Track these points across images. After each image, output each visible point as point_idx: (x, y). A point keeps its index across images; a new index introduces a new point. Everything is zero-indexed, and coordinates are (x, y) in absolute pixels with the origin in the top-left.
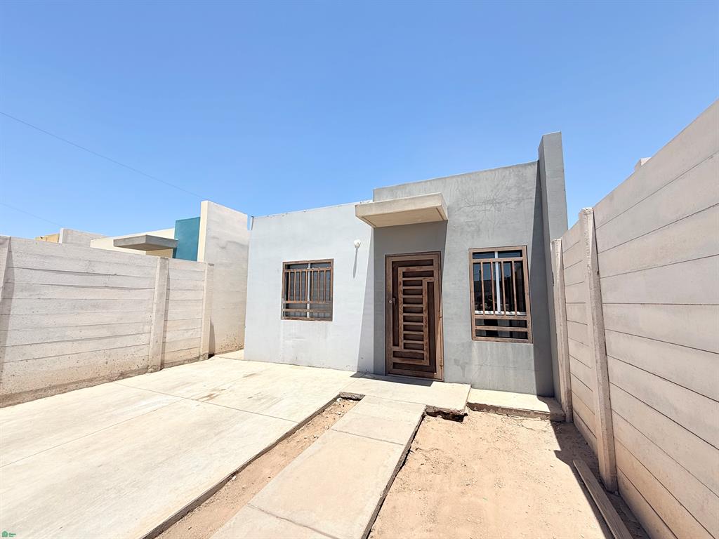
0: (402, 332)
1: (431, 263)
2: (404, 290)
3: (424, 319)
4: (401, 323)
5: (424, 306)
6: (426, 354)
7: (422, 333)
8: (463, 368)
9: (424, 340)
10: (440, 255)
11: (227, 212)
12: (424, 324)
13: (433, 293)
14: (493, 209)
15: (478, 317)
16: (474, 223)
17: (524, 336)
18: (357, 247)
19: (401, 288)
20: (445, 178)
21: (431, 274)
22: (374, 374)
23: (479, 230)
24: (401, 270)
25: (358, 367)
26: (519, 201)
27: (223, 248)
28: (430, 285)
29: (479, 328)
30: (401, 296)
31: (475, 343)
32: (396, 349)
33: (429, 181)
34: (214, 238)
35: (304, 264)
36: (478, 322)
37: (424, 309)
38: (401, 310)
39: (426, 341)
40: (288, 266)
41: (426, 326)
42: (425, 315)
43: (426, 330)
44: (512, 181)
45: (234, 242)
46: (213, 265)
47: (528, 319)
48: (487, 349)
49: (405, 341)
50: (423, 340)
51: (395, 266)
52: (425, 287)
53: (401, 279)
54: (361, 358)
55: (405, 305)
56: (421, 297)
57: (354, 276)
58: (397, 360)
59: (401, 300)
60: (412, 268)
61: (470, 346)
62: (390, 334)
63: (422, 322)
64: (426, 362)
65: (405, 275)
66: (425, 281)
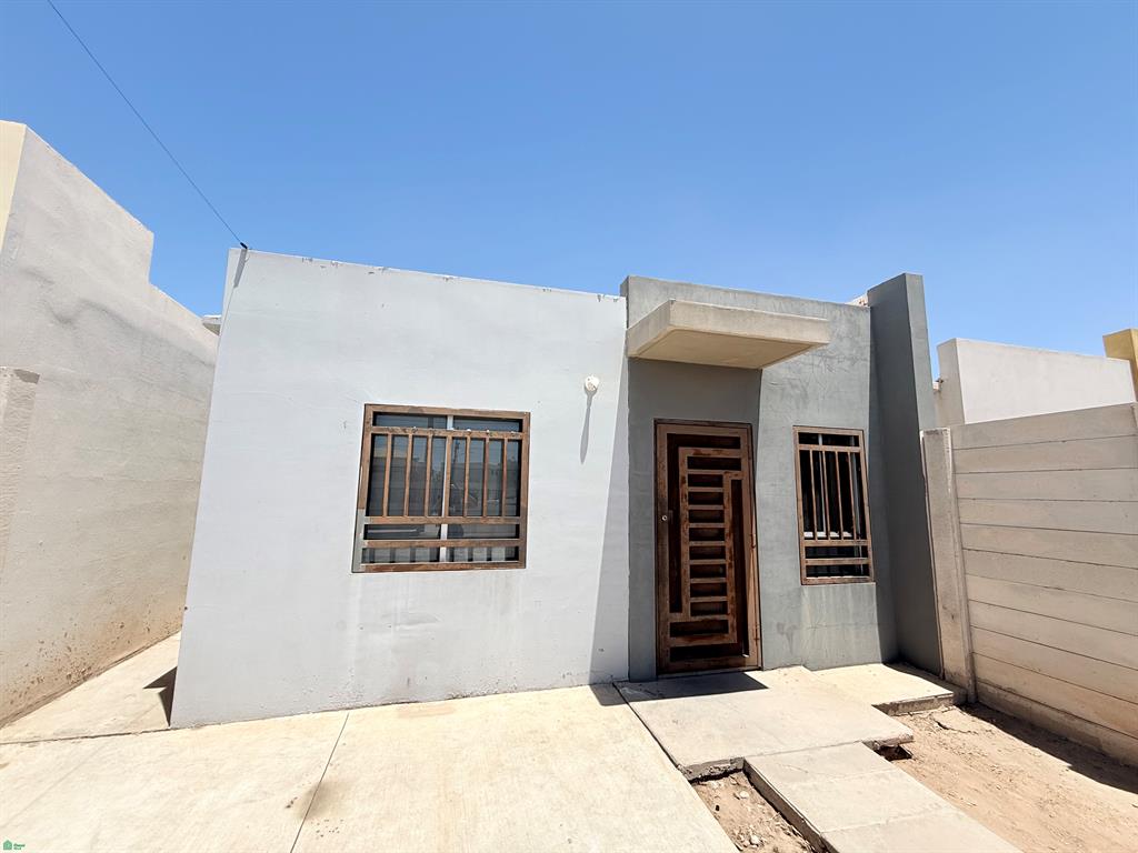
0: (688, 581)
1: (734, 443)
2: (690, 493)
3: (727, 551)
4: (687, 562)
5: (726, 525)
6: (731, 620)
7: (723, 580)
8: (790, 638)
9: (729, 593)
10: (751, 430)
11: (92, 199)
12: (726, 561)
13: (742, 498)
14: (822, 364)
15: (810, 543)
16: (798, 383)
17: (865, 570)
18: (591, 393)
19: (686, 489)
20: (757, 295)
21: (735, 465)
22: (630, 681)
23: (806, 395)
24: (685, 453)
25: (592, 671)
26: (853, 360)
27: (65, 321)
28: (737, 485)
29: (812, 562)
30: (685, 507)
31: (806, 590)
32: (678, 618)
34: (33, 274)
36: (812, 552)
37: (727, 531)
38: (685, 535)
39: (731, 594)
40: (378, 416)
41: (730, 564)
42: (728, 543)
43: (731, 572)
44: (843, 328)
45: (104, 310)
46: (34, 378)
47: (869, 542)
48: (821, 598)
49: (694, 600)
50: (726, 595)
51: (675, 442)
52: (727, 490)
53: (684, 471)
54: (598, 650)
55: (693, 525)
56: (720, 507)
57: (582, 460)
58: (680, 642)
59: (685, 514)
60: (705, 451)
61: (799, 595)
62: (664, 586)
63: (723, 556)
64: (731, 637)
65: (692, 463)
66: (729, 477)
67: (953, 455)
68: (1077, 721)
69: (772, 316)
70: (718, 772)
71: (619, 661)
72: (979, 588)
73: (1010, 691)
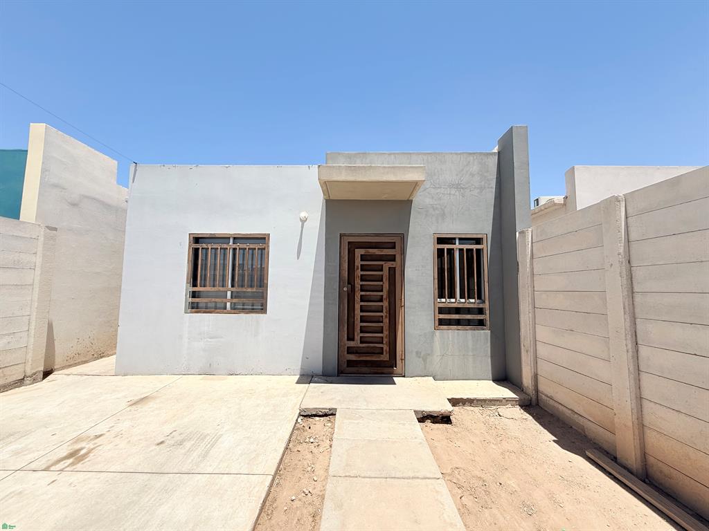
0: (358, 324)
1: (393, 246)
2: (361, 275)
3: (384, 309)
4: (358, 313)
5: (385, 293)
6: (386, 348)
7: (381, 324)
8: (425, 360)
9: (384, 332)
10: (403, 238)
12: (384, 314)
13: (395, 280)
14: (457, 193)
15: (441, 305)
16: (439, 207)
17: (481, 323)
18: (303, 221)
19: (359, 273)
20: (410, 154)
21: (393, 258)
22: (323, 375)
23: (444, 213)
24: (359, 252)
25: (301, 368)
26: (482, 189)
27: (74, 205)
28: (392, 271)
29: (442, 316)
30: (358, 283)
31: (438, 333)
32: (351, 344)
33: (394, 154)
34: (55, 186)
35: (225, 239)
36: (441, 311)
37: (384, 297)
38: (357, 298)
39: (386, 333)
40: (197, 240)
41: (386, 316)
42: (385, 304)
43: (386, 321)
44: (475, 168)
45: (94, 199)
46: (55, 229)
47: (486, 306)
48: (448, 338)
49: (362, 335)
50: (382, 332)
51: (353, 247)
52: (385, 273)
53: (358, 262)
54: (305, 358)
55: (363, 293)
56: (381, 283)
57: (298, 258)
58: (352, 357)
59: (358, 287)
60: (372, 251)
61: (433, 335)
62: (344, 326)
63: (382, 312)
64: (385, 357)
65: (363, 258)
66: (387, 265)
67: (532, 246)
68: (576, 416)
69: (384, 167)
70: (321, 414)
71: (317, 364)
72: (543, 333)
73: (551, 398)
